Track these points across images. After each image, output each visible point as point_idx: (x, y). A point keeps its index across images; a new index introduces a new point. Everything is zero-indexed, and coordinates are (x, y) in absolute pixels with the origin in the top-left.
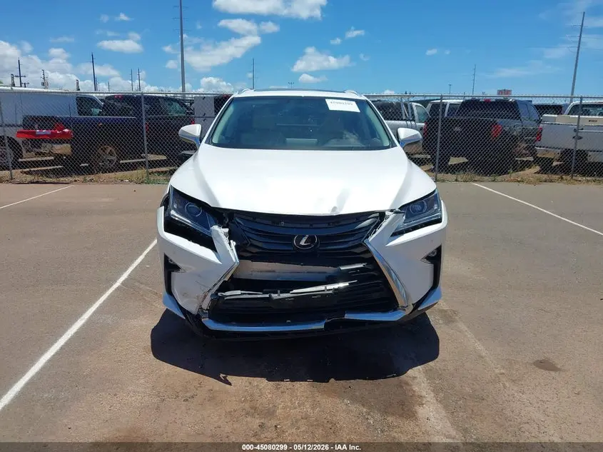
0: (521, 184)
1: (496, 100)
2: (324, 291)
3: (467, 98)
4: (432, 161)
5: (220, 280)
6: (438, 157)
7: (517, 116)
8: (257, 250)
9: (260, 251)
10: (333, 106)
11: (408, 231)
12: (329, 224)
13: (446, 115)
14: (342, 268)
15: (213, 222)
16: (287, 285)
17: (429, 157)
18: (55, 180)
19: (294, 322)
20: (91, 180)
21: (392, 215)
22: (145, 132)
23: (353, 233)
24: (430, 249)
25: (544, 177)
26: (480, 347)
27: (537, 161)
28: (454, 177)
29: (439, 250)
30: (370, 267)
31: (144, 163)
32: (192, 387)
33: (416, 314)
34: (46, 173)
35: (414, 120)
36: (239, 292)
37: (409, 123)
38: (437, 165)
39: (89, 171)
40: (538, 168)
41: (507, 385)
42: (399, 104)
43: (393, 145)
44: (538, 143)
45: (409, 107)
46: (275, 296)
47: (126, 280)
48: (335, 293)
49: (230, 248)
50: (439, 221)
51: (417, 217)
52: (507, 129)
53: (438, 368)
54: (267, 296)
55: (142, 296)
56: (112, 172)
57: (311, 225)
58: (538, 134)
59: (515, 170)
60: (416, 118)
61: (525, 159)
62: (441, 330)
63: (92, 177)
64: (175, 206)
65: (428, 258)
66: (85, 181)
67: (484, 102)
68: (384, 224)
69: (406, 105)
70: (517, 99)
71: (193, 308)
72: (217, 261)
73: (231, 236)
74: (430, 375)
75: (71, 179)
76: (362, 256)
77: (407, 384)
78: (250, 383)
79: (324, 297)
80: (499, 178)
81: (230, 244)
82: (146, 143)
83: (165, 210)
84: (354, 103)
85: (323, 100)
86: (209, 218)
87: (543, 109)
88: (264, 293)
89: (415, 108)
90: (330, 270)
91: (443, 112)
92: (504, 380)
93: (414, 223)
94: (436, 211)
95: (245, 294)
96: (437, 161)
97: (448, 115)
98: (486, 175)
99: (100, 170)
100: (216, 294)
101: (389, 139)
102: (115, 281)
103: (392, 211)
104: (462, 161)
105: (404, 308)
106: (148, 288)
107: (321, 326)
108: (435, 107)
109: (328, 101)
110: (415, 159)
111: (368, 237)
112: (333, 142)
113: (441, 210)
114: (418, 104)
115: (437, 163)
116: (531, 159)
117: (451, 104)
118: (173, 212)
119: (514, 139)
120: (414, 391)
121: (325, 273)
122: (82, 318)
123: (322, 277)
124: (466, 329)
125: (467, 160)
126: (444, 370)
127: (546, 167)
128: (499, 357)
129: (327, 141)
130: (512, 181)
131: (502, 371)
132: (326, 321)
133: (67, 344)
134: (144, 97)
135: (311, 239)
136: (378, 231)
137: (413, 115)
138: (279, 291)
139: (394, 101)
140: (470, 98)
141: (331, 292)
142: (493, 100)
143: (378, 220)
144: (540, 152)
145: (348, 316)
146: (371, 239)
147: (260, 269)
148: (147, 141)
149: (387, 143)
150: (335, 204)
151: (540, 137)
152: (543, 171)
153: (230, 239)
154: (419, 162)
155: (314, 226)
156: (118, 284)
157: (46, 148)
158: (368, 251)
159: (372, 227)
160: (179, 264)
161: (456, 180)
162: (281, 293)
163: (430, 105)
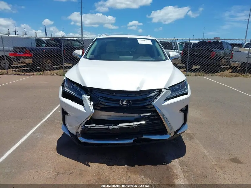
0: (224, 77)
1: (213, 41)
2: (133, 125)
3: (201, 40)
4: (185, 67)
5: (86, 120)
6: (188, 65)
7: (222, 48)
8: (103, 106)
9: (105, 106)
10: (140, 42)
11: (172, 98)
12: (136, 95)
13: (191, 48)
14: (142, 115)
15: (84, 93)
16: (116, 122)
17: (184, 65)
18: (25, 74)
19: (119, 140)
20: (40, 74)
21: (165, 91)
22: (63, 54)
23: (147, 99)
24: (183, 106)
25: (234, 74)
26: (205, 151)
27: (231, 67)
28: (194, 74)
29: (187, 107)
30: (154, 114)
31: (62, 67)
32: (72, 168)
33: (175, 136)
34: (22, 71)
35: (178, 50)
36: (94, 125)
37: (175, 51)
38: (187, 69)
39: (40, 70)
40: (231, 70)
41: (218, 170)
42: (171, 43)
43: (167, 59)
44: (231, 60)
45: (176, 44)
46: (111, 127)
47: (49, 117)
48: (138, 126)
49: (90, 105)
50: (187, 94)
51: (176, 92)
52: (218, 54)
53: (185, 161)
54: (107, 127)
55: (55, 125)
56: (49, 71)
57: (128, 95)
58: (231, 56)
59: (221, 71)
60: (179, 49)
61: (225, 67)
62: (187, 143)
63: (41, 73)
64: (67, 86)
65: (182, 111)
66: (37, 74)
67: (208, 42)
68: (161, 95)
69: (174, 43)
70: (222, 40)
71: (74, 132)
72: (84, 111)
73: (91, 100)
74: (182, 164)
75: (32, 73)
76: (151, 109)
77: (171, 169)
78: (99, 167)
79: (133, 128)
80: (214, 74)
81: (90, 103)
82: (63, 58)
83: (63, 87)
84: (150, 41)
85: (136, 39)
86: (82, 91)
87: (233, 45)
88: (106, 126)
89: (178, 44)
90: (136, 115)
91: (190, 46)
92: (216, 167)
93: (175, 94)
94: (186, 89)
95: (97, 126)
96: (187, 67)
97: (192, 47)
98: (209, 73)
99: (44, 70)
100: (84, 125)
101: (165, 57)
102: (44, 118)
103: (165, 89)
104: (198, 67)
105: (170, 134)
106: (58, 121)
107: (131, 141)
108: (187, 44)
109: (138, 40)
110: (178, 66)
111: (153, 101)
112: (140, 58)
113: (188, 89)
114: (180, 43)
115: (187, 68)
116: (228, 66)
117: (193, 43)
118: (65, 88)
119: (221, 58)
120: (174, 172)
121: (134, 117)
122: (27, 135)
123: (133, 119)
124: (199, 143)
125: (200, 67)
126: (188, 162)
127: (235, 70)
128: (214, 156)
129: (138, 57)
130: (220, 76)
131: (215, 163)
132: (134, 139)
133: (18, 147)
134: (63, 39)
135: (128, 101)
136: (158, 98)
137: (177, 47)
138: (112, 125)
139: (169, 41)
140: (202, 40)
141: (136, 126)
142: (212, 41)
143: (159, 93)
144: (232, 64)
145: (144, 137)
146: (155, 102)
147: (104, 115)
148: (64, 57)
149: (164, 58)
150: (139, 86)
151: (232, 57)
152: (233, 72)
153: (90, 101)
154: (179, 68)
155: (129, 95)
156: (45, 119)
157: (22, 60)
158: (154, 107)
159: (156, 96)
160: (68, 112)
161: (196, 75)
162: (114, 126)
163: (184, 44)
